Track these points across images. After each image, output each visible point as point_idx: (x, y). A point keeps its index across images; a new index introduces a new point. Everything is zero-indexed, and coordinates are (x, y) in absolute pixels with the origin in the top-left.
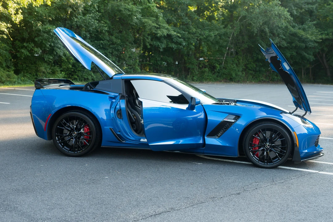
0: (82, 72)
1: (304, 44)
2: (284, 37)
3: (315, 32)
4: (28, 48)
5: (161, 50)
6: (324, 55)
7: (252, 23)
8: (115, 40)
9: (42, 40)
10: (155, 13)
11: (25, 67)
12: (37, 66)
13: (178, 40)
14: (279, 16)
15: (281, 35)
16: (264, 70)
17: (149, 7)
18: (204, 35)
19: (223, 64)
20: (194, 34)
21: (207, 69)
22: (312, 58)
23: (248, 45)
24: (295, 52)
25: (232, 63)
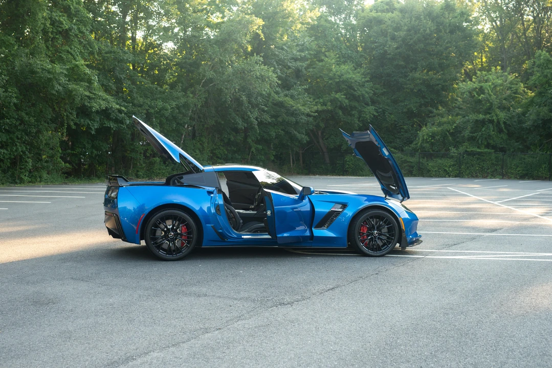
1: (294, 119)
2: (266, 109)
3: (308, 101)
5: (93, 132)
6: (320, 134)
7: (224, 90)
8: (27, 119)
10: (86, 75)
13: (118, 116)
14: (262, 78)
15: (262, 105)
16: (240, 157)
17: (77, 66)
18: (156, 107)
20: (140, 106)
21: (157, 158)
22: (305, 138)
23: (216, 122)
24: (282, 130)
25: (193, 148)
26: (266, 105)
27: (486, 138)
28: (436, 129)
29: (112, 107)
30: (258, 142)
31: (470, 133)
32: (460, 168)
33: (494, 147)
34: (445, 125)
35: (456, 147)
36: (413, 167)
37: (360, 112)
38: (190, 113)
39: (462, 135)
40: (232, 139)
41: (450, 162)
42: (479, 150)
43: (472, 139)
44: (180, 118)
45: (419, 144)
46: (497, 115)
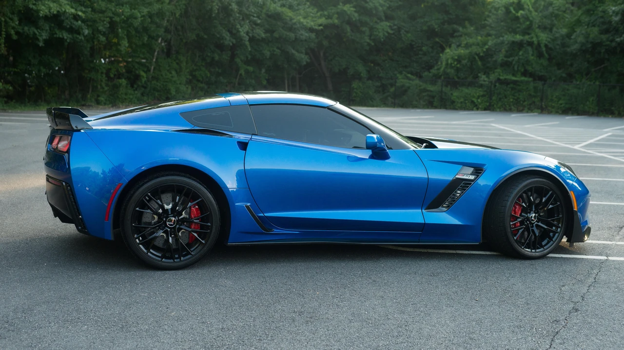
1: (293, 35)
2: (259, 21)
3: (311, 12)
5: (41, 44)
6: (322, 54)
13: (74, 24)
15: (254, 17)
16: (225, 81)
18: (123, 15)
19: (152, 71)
20: (102, 12)
21: (123, 80)
22: (304, 59)
23: (198, 35)
24: (278, 48)
25: (168, 68)
26: (258, 17)
27: (523, 64)
28: (462, 51)
29: (65, 11)
30: (247, 62)
31: (506, 56)
32: (491, 99)
33: (531, 75)
34: (474, 47)
35: (487, 73)
36: (433, 97)
37: (372, 29)
38: (165, 23)
39: (494, 59)
40: (217, 58)
41: (480, 92)
42: (514, 78)
43: (506, 65)
44: (152, 29)
45: (442, 69)
46: (537, 36)
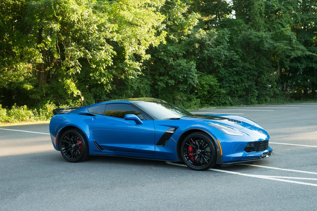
0: (218, 97)
4: (163, 81)
9: (174, 73)
10: (288, 36)
11: (165, 96)
12: (174, 95)
